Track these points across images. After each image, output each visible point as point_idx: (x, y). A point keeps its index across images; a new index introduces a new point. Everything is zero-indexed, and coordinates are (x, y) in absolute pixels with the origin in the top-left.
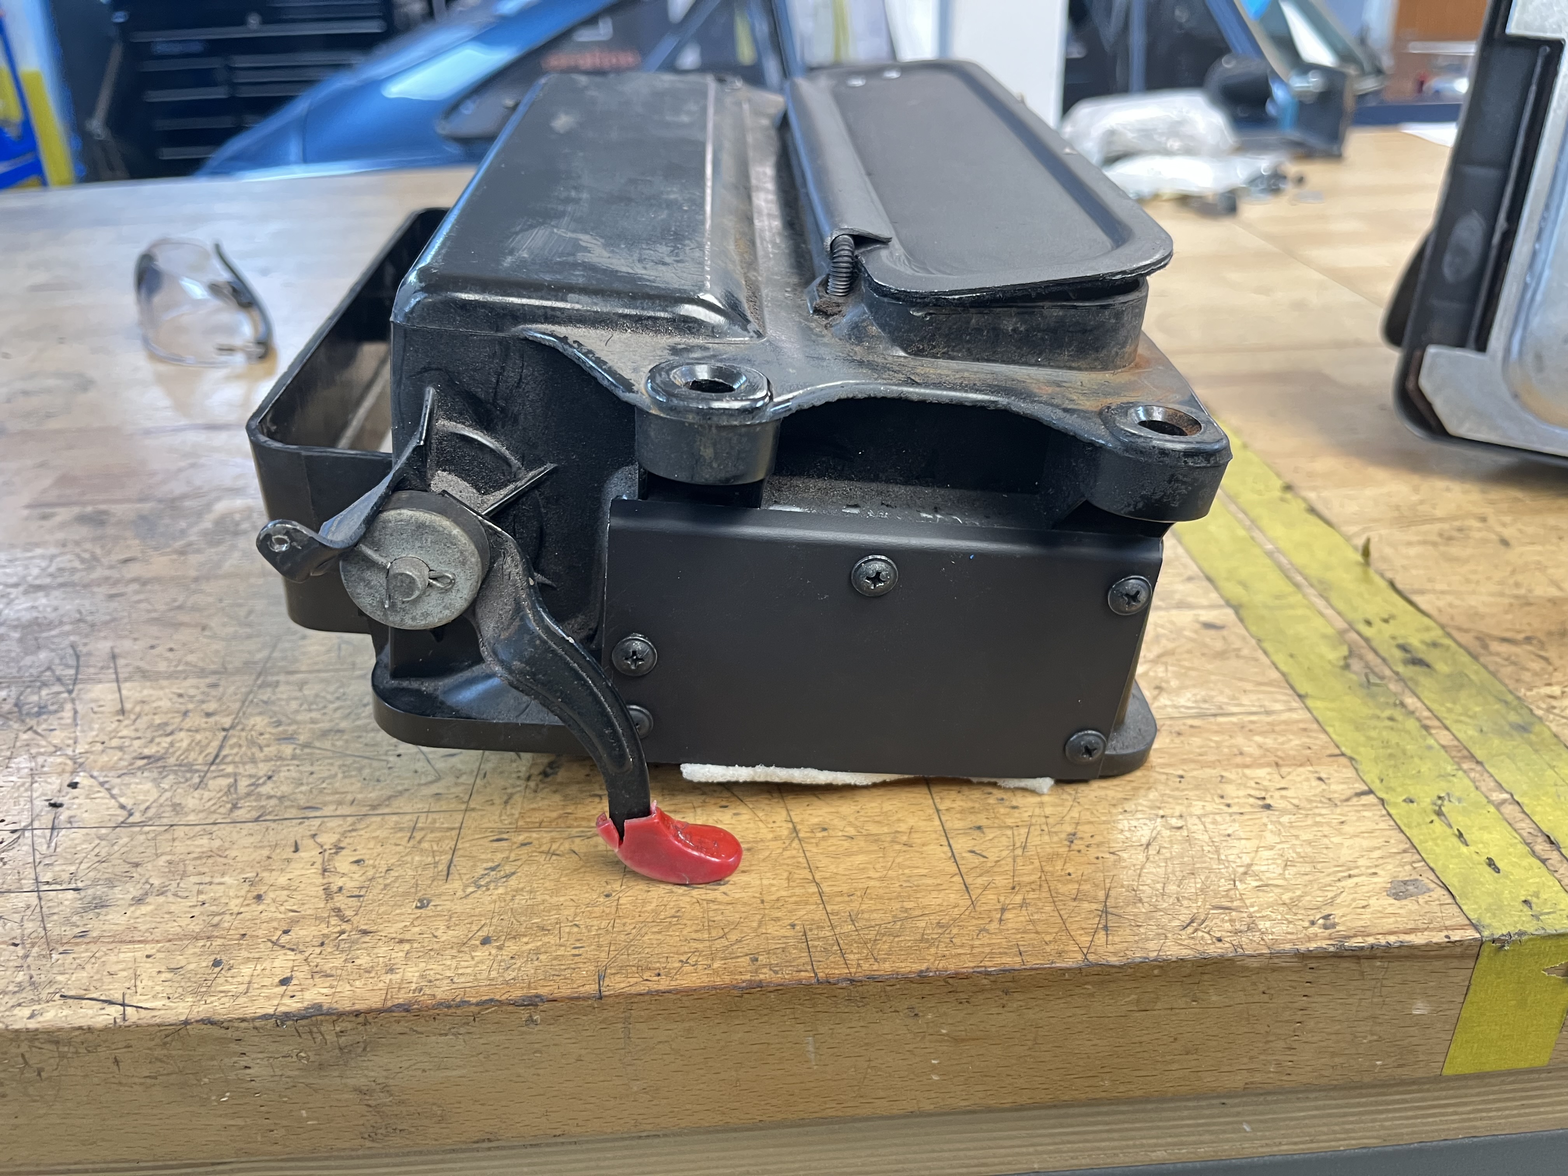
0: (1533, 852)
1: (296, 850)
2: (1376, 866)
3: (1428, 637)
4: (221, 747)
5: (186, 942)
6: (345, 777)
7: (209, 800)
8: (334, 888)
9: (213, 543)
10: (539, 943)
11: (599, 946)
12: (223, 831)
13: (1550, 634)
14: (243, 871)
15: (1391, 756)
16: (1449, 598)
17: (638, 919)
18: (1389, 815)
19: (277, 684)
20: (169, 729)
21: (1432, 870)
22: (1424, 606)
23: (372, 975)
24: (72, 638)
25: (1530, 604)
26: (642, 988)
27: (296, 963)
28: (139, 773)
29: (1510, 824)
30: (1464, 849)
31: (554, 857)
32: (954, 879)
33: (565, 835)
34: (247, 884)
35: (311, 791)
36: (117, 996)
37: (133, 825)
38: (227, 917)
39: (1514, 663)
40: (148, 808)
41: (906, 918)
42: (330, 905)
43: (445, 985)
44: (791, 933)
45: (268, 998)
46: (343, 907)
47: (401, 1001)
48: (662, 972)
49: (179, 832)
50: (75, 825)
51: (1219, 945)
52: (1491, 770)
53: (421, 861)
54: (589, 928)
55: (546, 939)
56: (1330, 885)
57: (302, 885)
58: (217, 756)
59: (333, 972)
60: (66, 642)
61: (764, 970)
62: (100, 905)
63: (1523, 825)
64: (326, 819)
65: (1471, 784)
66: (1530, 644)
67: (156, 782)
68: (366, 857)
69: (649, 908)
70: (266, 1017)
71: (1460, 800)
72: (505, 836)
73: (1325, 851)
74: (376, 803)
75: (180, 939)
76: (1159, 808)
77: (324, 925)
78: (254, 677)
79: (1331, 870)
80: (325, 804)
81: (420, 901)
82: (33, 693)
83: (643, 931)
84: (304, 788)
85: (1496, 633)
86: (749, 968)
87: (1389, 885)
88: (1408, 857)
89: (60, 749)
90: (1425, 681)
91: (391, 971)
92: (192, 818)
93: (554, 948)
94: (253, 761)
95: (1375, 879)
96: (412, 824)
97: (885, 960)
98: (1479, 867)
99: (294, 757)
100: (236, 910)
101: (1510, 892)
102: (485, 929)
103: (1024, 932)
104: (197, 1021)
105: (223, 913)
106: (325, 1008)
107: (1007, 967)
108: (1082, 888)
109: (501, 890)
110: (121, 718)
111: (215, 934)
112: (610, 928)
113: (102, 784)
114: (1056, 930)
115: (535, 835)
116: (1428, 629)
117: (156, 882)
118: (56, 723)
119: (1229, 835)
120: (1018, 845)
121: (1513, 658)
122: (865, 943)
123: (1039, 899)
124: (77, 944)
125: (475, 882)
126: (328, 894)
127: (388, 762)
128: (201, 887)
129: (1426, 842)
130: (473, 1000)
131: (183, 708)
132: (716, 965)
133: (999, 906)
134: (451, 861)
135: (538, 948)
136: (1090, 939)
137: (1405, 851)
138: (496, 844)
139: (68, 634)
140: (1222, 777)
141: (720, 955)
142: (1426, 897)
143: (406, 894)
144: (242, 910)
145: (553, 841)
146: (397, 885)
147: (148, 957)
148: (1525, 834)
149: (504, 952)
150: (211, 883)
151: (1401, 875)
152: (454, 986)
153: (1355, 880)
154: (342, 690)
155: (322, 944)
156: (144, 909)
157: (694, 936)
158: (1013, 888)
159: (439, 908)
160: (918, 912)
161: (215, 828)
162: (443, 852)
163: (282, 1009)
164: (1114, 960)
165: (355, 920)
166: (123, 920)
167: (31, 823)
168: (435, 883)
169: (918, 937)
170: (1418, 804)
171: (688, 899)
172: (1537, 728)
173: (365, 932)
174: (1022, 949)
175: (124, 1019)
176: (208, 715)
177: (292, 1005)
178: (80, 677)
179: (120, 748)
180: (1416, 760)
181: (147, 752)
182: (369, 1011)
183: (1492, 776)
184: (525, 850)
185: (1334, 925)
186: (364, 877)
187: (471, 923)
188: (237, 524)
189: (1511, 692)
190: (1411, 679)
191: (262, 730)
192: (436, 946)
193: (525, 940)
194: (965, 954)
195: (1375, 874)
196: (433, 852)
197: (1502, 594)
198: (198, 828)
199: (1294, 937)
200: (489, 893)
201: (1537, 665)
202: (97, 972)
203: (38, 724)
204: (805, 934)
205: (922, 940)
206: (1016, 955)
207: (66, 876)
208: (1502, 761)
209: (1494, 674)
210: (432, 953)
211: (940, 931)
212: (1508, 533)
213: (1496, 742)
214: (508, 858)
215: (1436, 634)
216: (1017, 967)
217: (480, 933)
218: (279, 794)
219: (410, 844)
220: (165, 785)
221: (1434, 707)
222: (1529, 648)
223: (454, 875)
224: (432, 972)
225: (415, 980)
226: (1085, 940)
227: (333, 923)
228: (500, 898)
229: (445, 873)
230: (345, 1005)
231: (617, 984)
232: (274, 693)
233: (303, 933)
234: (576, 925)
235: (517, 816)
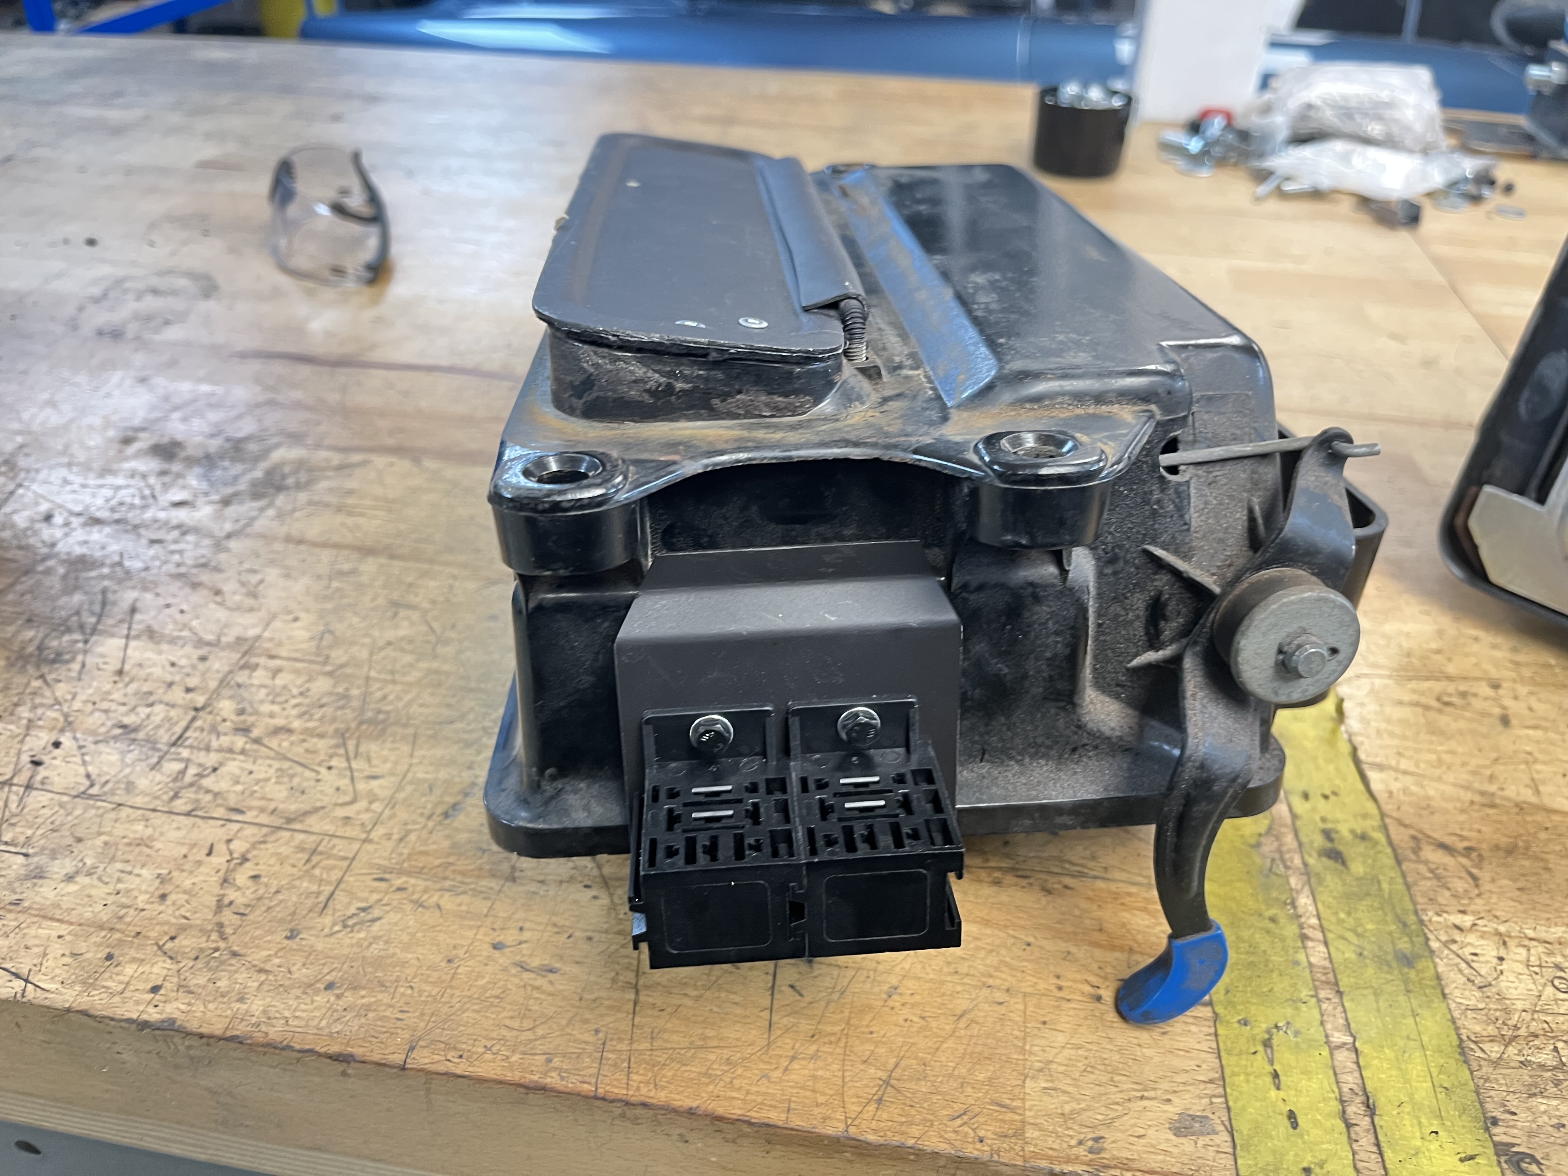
0: (1344, 1112)
1: (209, 854)
2: (1174, 1092)
3: (1360, 826)
4: (187, 729)
5: (92, 930)
6: (277, 783)
7: (159, 783)
8: (226, 901)
9: (256, 496)
10: (373, 1000)
11: (422, 1014)
12: (158, 820)
13: (1497, 847)
14: (159, 867)
15: (1252, 964)
16: (1408, 781)
17: (466, 993)
18: (1216, 1035)
19: (256, 667)
20: (152, 699)
21: (1229, 1109)
22: (1375, 786)
23: (225, 1000)
24: (106, 583)
25: (1493, 806)
26: (441, 1068)
27: (170, 973)
28: (112, 743)
29: (1335, 1074)
30: (1273, 1093)
31: (420, 909)
32: (762, 1014)
33: (438, 886)
34: (159, 880)
35: (243, 793)
36: (24, 972)
37: (92, 797)
38: (132, 912)
39: (1438, 878)
40: (107, 782)
41: (702, 1047)
42: (216, 919)
43: (279, 1026)
44: (591, 1039)
45: (137, 1003)
46: (226, 923)
47: (238, 1033)
48: (465, 1055)
49: (125, 812)
50: (46, 787)
51: (979, 1145)
52: (1347, 1004)
53: (307, 888)
54: (421, 992)
55: (380, 996)
56: (1117, 1104)
57: (201, 892)
58: (180, 737)
59: (195, 990)
60: (98, 588)
61: (554, 1074)
62: (38, 875)
63: (1350, 1078)
64: (245, 826)
65: (1318, 1017)
66: (1468, 857)
67: (123, 753)
68: (263, 873)
69: (481, 982)
70: (130, 1021)
71: (1297, 1033)
72: (387, 876)
73: (1130, 1062)
74: (292, 816)
75: (89, 926)
76: (991, 976)
77: (204, 939)
78: (239, 656)
79: (1125, 1087)
80: (250, 808)
81: (292, 931)
82: (55, 638)
83: (467, 1006)
84: (239, 788)
85: (1438, 835)
86: (541, 1069)
87: (1176, 1118)
88: (1211, 1089)
89: (59, 704)
90: (1332, 883)
91: (241, 1000)
92: (139, 801)
93: (383, 1008)
94: (208, 749)
95: (1167, 1107)
96: (314, 846)
97: (663, 1088)
98: (1280, 1117)
99: (243, 752)
100: (141, 906)
101: (1296, 1155)
102: (334, 974)
103: (801, 1088)
104: (78, 1012)
105: (129, 907)
106: (178, 1023)
107: (770, 1122)
108: (877, 1050)
109: (362, 935)
110: (116, 678)
111: (118, 926)
112: (438, 997)
113: (81, 747)
114: (832, 1092)
115: (412, 881)
116: (1365, 816)
117: (89, 862)
118: (64, 673)
119: (1044, 1023)
120: (838, 988)
121: (1440, 871)
122: (654, 1066)
123: (831, 1054)
124: (10, 911)
125: (343, 921)
126: (220, 906)
127: (318, 773)
128: (123, 875)
129: (1238, 1075)
130: (297, 1047)
131: (169, 678)
132: (514, 1059)
133: (791, 1053)
134: (332, 894)
135: (370, 1004)
136: (860, 1109)
137: (1211, 1081)
138: (376, 884)
139: (103, 577)
140: (1069, 953)
141: (522, 1049)
142: (1206, 1140)
143: (282, 921)
144: (147, 907)
145: (426, 890)
146: (278, 909)
147: (60, 937)
148: (1345, 1090)
149: (341, 1003)
150: (130, 873)
151: (1195, 1107)
152: (286, 1028)
153: (1146, 1103)
154: (307, 685)
155: (196, 958)
156: (72, 888)
157: (508, 1022)
158: (813, 1036)
159: (304, 943)
160: (714, 1043)
161: (153, 815)
162: (329, 883)
163: (144, 1017)
164: (871, 1138)
165: (232, 938)
166: (51, 895)
167: (12, 778)
168: (311, 915)
169: (703, 1070)
170: (1251, 1029)
171: (516, 981)
172: (1421, 964)
173: (235, 954)
174: (792, 1105)
175: (23, 996)
176: (188, 690)
177: (153, 1015)
178: (100, 627)
179: (106, 711)
180: (1275, 975)
181: (126, 720)
182: (210, 1037)
183: (1345, 1011)
184: (399, 895)
185: (1101, 1150)
186: (253, 896)
187: (324, 965)
188: (284, 477)
189: (1416, 913)
190: (1318, 875)
191: (226, 716)
192: (287, 983)
193: (363, 993)
194: (738, 1099)
195: (1169, 1100)
196: (321, 880)
197: (1467, 788)
198: (140, 812)
199: (1054, 1154)
200: (351, 935)
201: (1461, 885)
202: (16, 944)
203: (50, 672)
204: (604, 1044)
205: (705, 1074)
206: (783, 1112)
207: (22, 839)
208: (1364, 996)
209: (1408, 887)
210: (281, 989)
211: (726, 1068)
212: (1514, 707)
213: (1370, 971)
214: (380, 900)
215: (1370, 825)
216: (780, 1123)
217: (328, 977)
218: (216, 790)
219: (305, 868)
220: (130, 757)
221: (1325, 913)
222: (1464, 861)
223: (329, 911)
224: (274, 1009)
225: (257, 1014)
226: (853, 1109)
227: (213, 938)
228: (359, 944)
229: (322, 905)
230: (193, 1025)
231: (423, 1059)
232: (250, 677)
233: (187, 943)
234: (411, 987)
235: (405, 856)
